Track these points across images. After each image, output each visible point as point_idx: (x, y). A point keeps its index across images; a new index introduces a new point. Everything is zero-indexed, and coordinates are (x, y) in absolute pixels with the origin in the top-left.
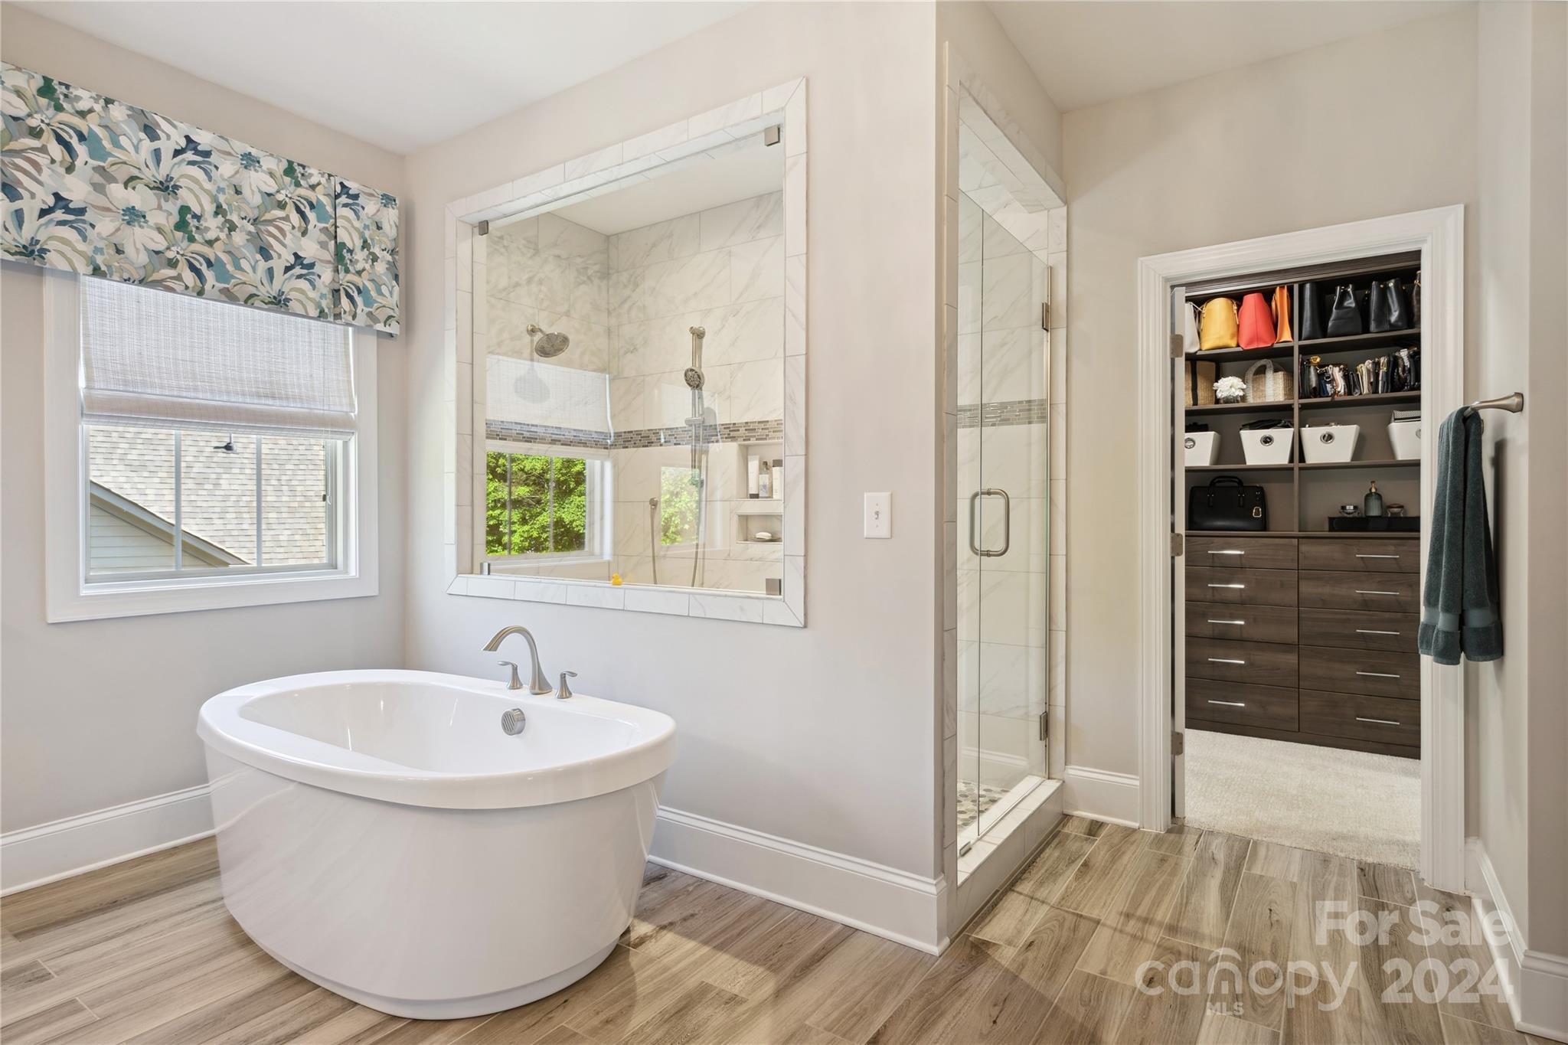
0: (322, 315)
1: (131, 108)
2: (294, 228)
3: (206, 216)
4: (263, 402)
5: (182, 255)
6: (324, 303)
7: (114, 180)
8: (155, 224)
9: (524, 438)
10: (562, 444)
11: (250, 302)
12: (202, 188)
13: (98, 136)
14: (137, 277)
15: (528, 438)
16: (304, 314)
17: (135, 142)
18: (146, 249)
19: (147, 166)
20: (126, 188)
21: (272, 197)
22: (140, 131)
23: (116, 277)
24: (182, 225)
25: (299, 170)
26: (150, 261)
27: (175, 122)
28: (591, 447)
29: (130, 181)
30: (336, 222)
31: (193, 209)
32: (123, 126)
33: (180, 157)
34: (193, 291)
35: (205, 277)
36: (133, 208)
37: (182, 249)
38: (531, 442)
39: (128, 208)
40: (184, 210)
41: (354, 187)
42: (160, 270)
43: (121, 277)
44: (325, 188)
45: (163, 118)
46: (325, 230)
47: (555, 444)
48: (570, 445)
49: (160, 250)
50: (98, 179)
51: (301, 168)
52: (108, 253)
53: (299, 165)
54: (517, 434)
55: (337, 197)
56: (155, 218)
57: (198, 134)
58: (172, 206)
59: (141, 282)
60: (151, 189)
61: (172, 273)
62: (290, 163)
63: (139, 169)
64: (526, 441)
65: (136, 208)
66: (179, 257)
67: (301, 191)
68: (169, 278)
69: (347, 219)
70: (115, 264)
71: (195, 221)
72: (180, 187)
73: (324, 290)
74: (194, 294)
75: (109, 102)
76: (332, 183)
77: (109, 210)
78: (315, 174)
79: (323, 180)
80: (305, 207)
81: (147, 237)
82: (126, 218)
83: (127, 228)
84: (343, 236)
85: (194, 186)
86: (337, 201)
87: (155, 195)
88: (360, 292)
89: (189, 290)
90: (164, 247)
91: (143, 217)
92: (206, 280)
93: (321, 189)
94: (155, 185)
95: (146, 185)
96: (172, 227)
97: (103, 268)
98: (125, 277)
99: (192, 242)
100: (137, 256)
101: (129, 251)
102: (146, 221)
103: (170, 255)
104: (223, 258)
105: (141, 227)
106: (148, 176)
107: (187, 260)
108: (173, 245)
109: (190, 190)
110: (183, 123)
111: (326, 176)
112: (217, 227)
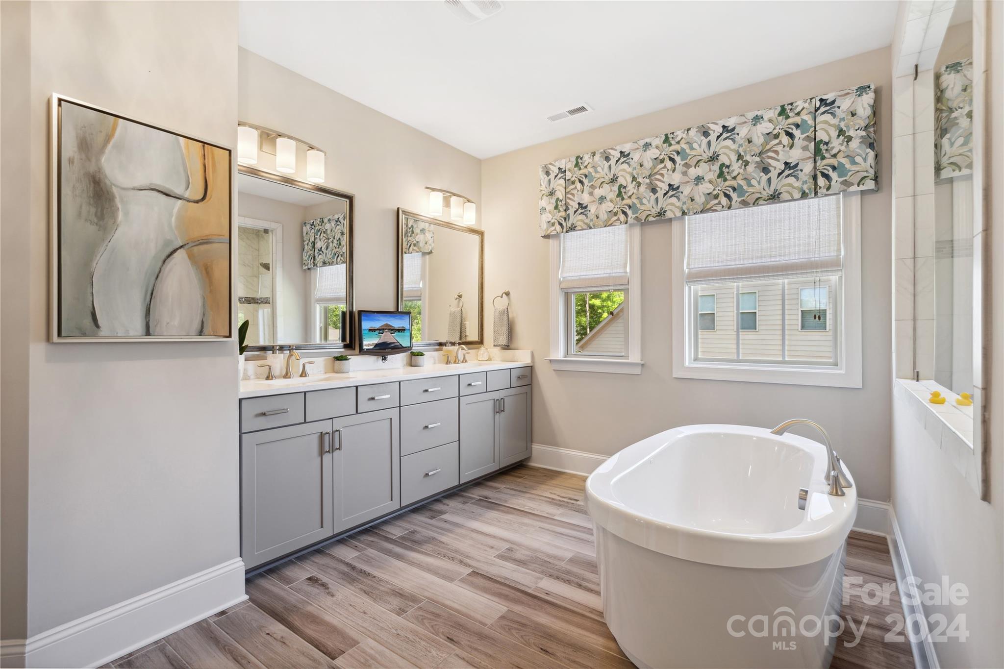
0: (804, 195)
1: (698, 127)
2: (784, 146)
3: (732, 164)
4: (773, 260)
5: (721, 190)
6: (805, 188)
7: (691, 166)
8: (708, 180)
11: (756, 203)
12: (731, 149)
13: (684, 149)
14: (700, 210)
16: (791, 199)
17: (699, 143)
18: (704, 194)
19: (705, 152)
20: (696, 168)
21: (770, 134)
22: (702, 136)
23: (691, 214)
24: (720, 174)
26: (706, 199)
27: (717, 122)
29: (697, 164)
30: (815, 128)
31: (726, 163)
32: (695, 138)
33: (720, 139)
35: (731, 197)
37: (721, 187)
39: (696, 177)
40: (722, 165)
41: (830, 97)
42: (710, 202)
43: (693, 212)
44: (808, 109)
45: (711, 123)
46: (808, 138)
49: (710, 192)
51: (790, 106)
52: (688, 203)
53: (788, 105)
55: (817, 110)
56: (708, 176)
57: (729, 121)
58: (716, 167)
59: (702, 212)
60: (706, 163)
61: (716, 201)
63: (701, 155)
65: (700, 175)
66: (719, 192)
67: (790, 121)
68: (715, 205)
69: (826, 122)
70: (691, 207)
71: (727, 169)
72: (720, 155)
73: (806, 178)
74: (727, 209)
75: (689, 130)
76: (814, 103)
77: (688, 182)
78: (800, 105)
79: (806, 105)
80: (792, 129)
81: (706, 187)
82: (696, 182)
83: (696, 187)
84: (821, 135)
85: (727, 151)
86: (817, 114)
87: (708, 164)
88: (834, 168)
89: (725, 207)
90: (712, 190)
91: (703, 178)
92: (732, 199)
93: (805, 111)
94: (708, 160)
95: (704, 162)
96: (716, 178)
97: (686, 211)
98: (695, 212)
99: (726, 181)
100: (700, 199)
101: (697, 198)
102: (704, 180)
103: (715, 193)
104: (741, 184)
105: (702, 184)
106: (705, 157)
107: (723, 192)
108: (717, 187)
109: (725, 154)
110: (721, 120)
111: (809, 101)
112: (739, 167)
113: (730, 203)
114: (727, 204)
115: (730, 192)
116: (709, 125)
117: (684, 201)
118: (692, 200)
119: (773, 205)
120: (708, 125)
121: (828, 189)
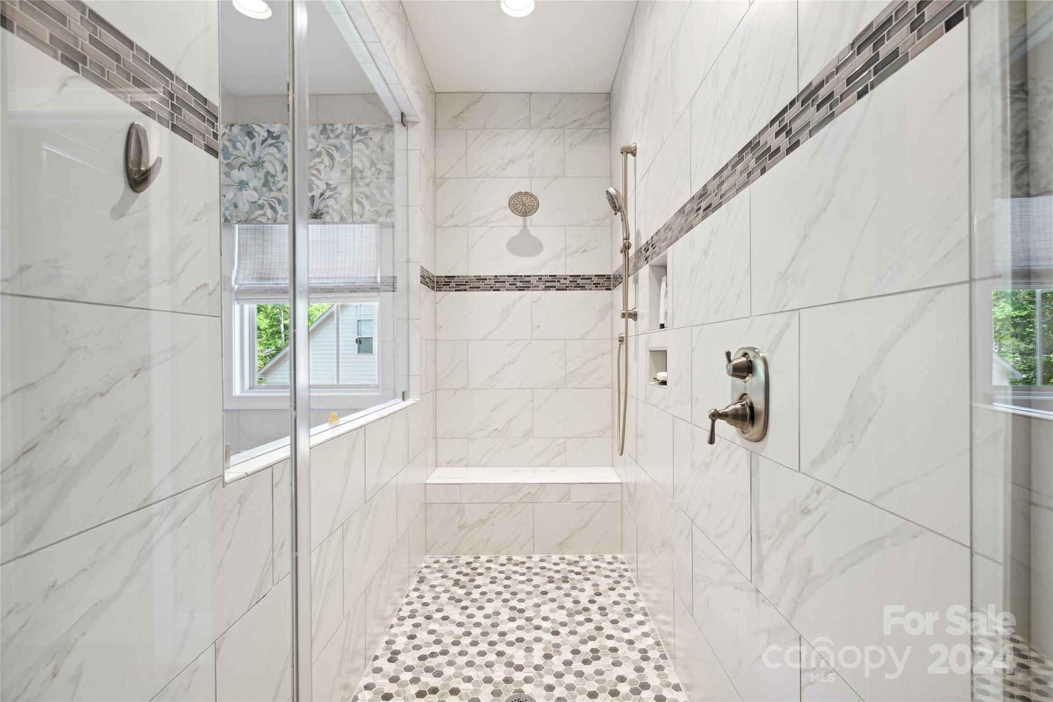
0: (342, 220)
1: (242, 125)
2: (326, 166)
3: (277, 175)
5: (266, 201)
6: (343, 212)
7: (234, 168)
8: (253, 187)
9: (518, 287)
10: (557, 290)
12: (276, 158)
13: (227, 146)
14: (244, 219)
15: (520, 287)
16: (331, 221)
17: (243, 143)
18: (248, 202)
19: (249, 155)
20: (239, 171)
21: (314, 151)
22: (246, 136)
23: (234, 222)
24: (266, 184)
25: (329, 128)
26: (250, 208)
27: (262, 125)
28: (591, 289)
29: (241, 167)
30: (352, 155)
31: (271, 172)
32: (238, 137)
33: (265, 144)
34: (271, 220)
35: (277, 210)
36: (243, 180)
37: (266, 197)
38: (524, 290)
39: (240, 182)
40: (267, 173)
41: (364, 127)
42: (254, 212)
43: (237, 221)
44: (346, 134)
45: (257, 125)
46: (345, 162)
47: (550, 290)
48: (566, 290)
49: (255, 200)
50: (227, 170)
51: (331, 126)
52: (231, 209)
53: (330, 125)
54: (510, 284)
55: (353, 137)
56: (254, 183)
57: (274, 127)
58: (261, 175)
59: (246, 221)
60: (251, 167)
61: (261, 212)
62: (324, 126)
63: (245, 158)
64: (519, 290)
65: (244, 180)
66: (265, 202)
67: (331, 141)
68: (260, 215)
69: (360, 150)
70: (235, 214)
71: (272, 178)
72: (265, 161)
73: (343, 203)
74: (272, 222)
75: (232, 125)
76: (351, 129)
77: (232, 185)
78: (340, 127)
79: (345, 130)
80: (333, 151)
81: (249, 195)
82: (239, 187)
83: (239, 193)
84: (357, 163)
85: (272, 158)
86: (353, 140)
87: (253, 170)
88: (367, 198)
89: (270, 220)
90: (257, 199)
91: (248, 184)
92: (278, 213)
93: (343, 136)
94: (253, 164)
95: (248, 166)
96: (261, 186)
97: (229, 218)
98: (239, 220)
99: (271, 192)
100: (244, 207)
101: (240, 205)
102: (249, 187)
103: (260, 202)
104: (286, 196)
105: (246, 190)
106: (249, 160)
107: (269, 203)
108: (262, 196)
109: (269, 161)
110: (266, 123)
111: (347, 126)
112: (284, 179)
113: (275, 216)
114: (273, 217)
115: (275, 204)
116: (254, 126)
117: (227, 206)
118: (236, 207)
119: (315, 225)
120: (252, 125)
121: (361, 217)
